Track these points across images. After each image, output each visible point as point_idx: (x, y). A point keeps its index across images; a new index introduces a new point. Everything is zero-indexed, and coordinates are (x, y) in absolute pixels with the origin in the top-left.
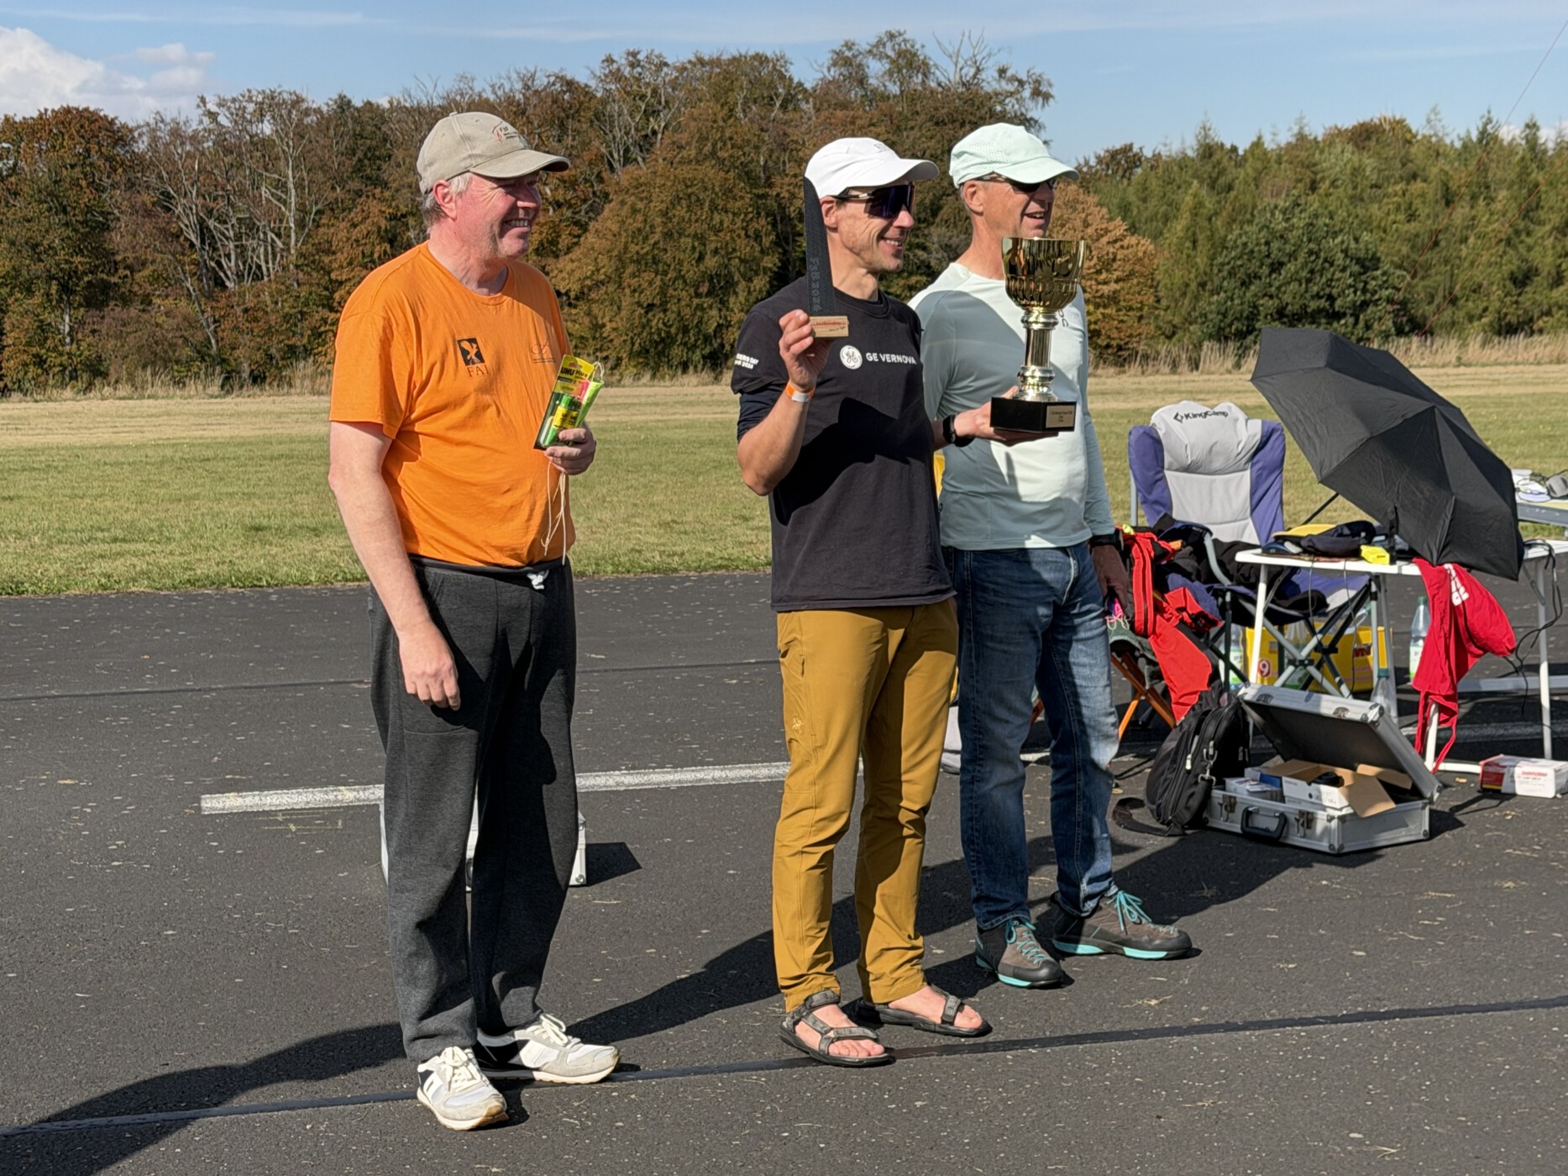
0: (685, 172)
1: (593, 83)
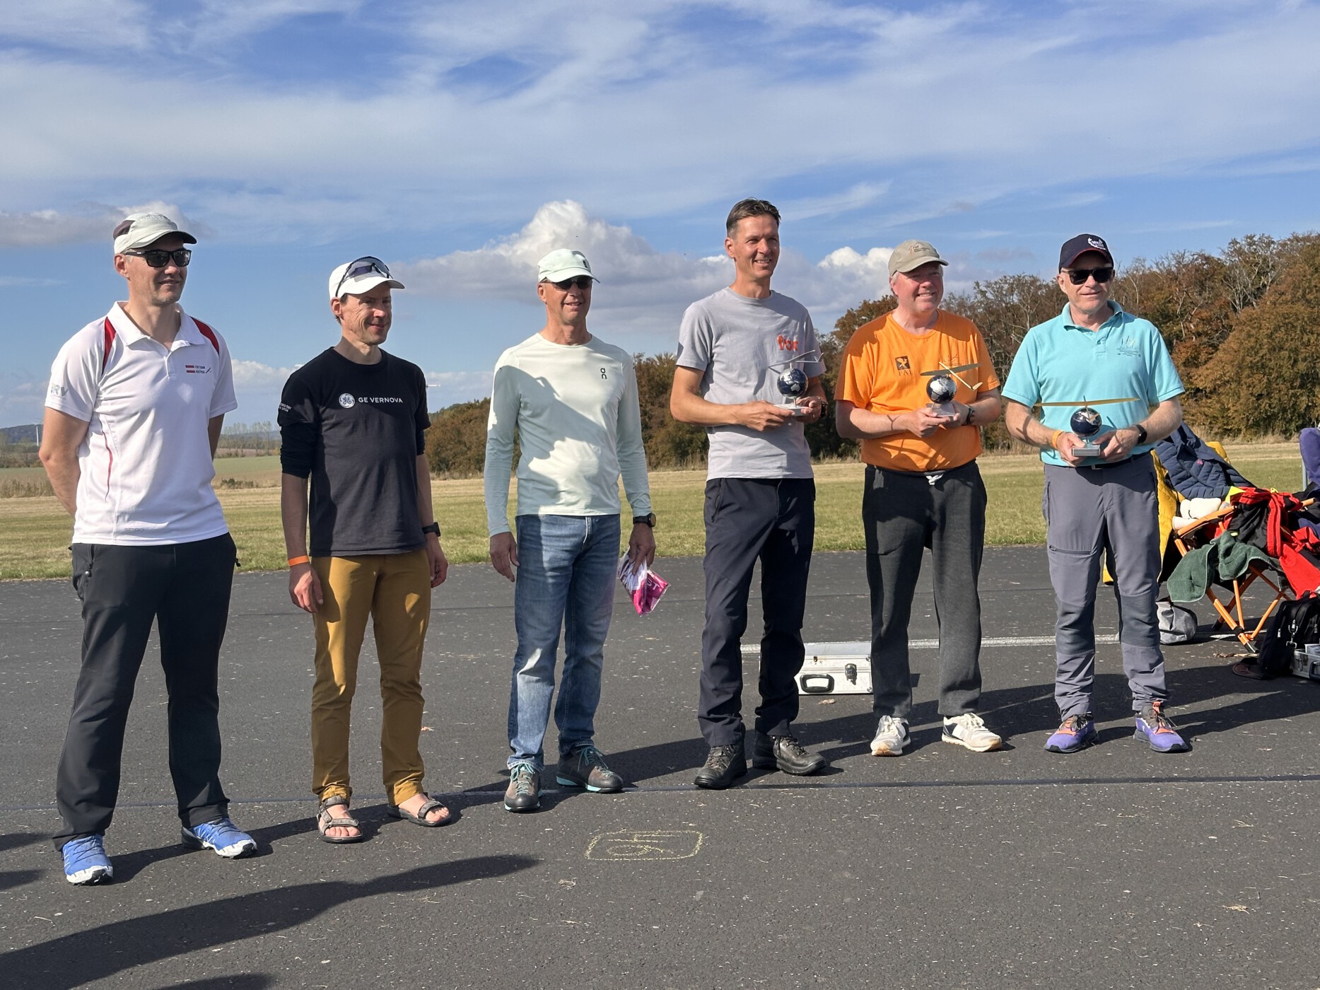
0: (1284, 309)
1: (1223, 258)
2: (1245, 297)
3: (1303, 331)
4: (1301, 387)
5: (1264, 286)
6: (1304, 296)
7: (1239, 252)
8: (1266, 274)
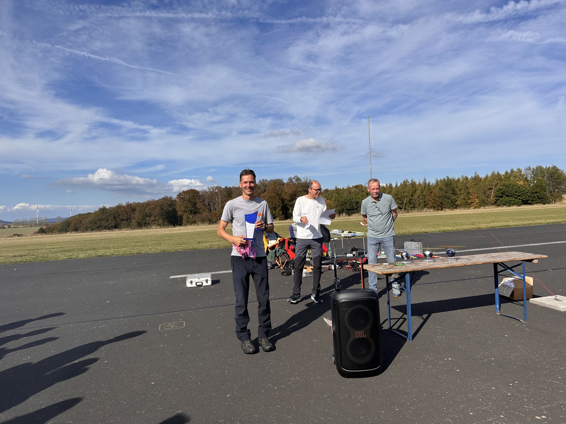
0: (270, 194)
1: (258, 184)
2: (263, 192)
3: (274, 198)
4: (274, 209)
5: (266, 189)
6: (273, 192)
7: (261, 182)
8: (266, 187)
